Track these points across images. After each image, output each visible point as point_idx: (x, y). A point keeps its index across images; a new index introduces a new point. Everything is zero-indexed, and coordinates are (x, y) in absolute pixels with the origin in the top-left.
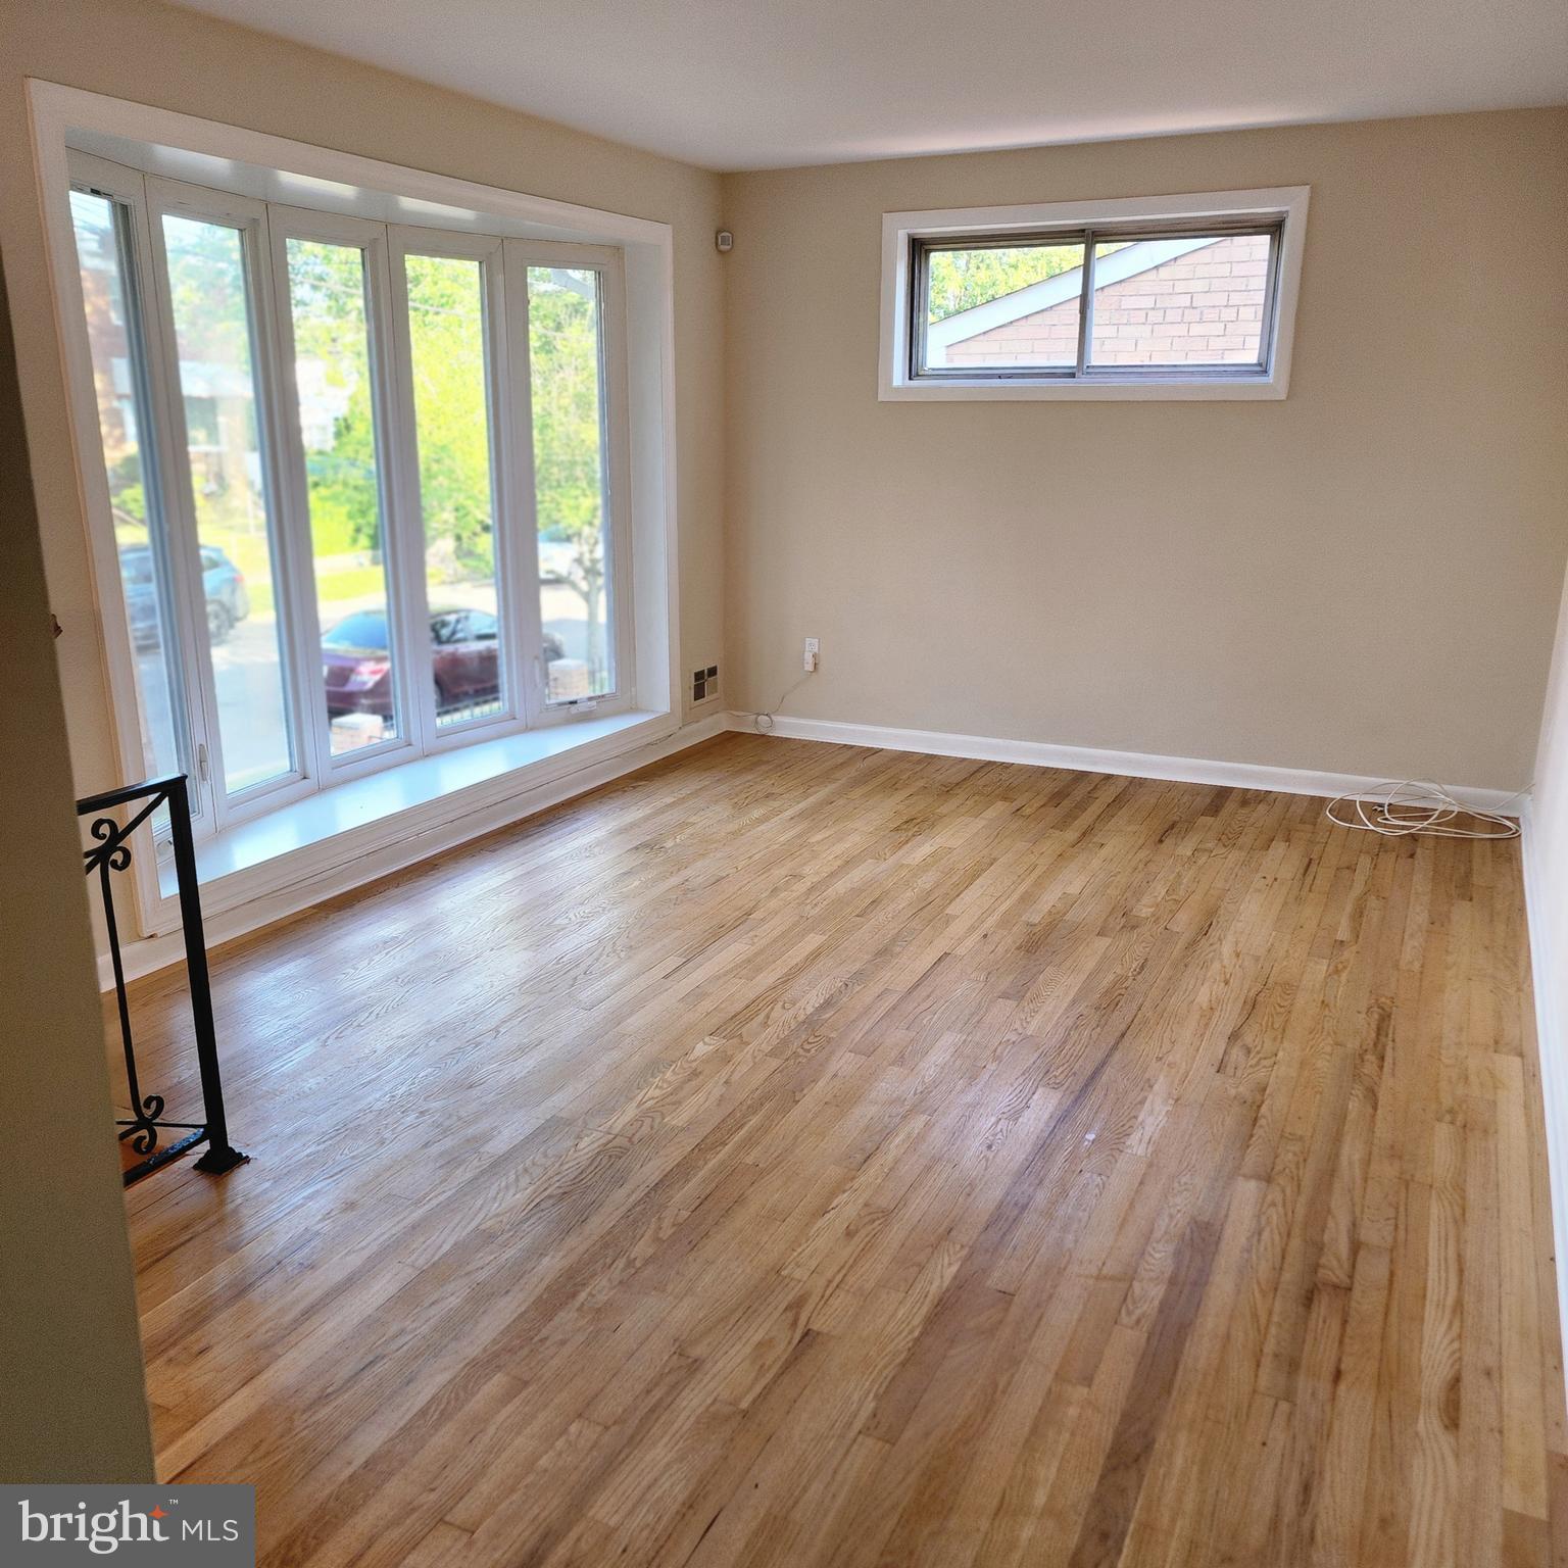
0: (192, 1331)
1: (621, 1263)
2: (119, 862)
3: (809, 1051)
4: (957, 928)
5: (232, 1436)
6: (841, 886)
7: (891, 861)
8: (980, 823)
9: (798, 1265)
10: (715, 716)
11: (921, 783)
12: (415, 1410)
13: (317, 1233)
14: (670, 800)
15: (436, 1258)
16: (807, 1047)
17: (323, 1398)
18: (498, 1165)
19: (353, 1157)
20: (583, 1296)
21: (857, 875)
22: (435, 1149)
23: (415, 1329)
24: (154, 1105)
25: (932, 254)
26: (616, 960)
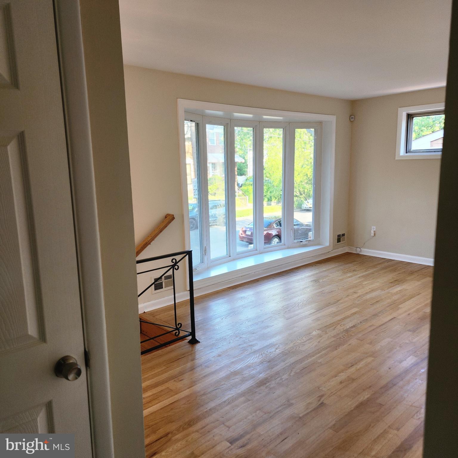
0: (180, 376)
1: (279, 379)
2: (176, 269)
3: (344, 337)
4: (400, 311)
5: (183, 398)
6: (368, 296)
7: (386, 291)
8: (419, 283)
9: (325, 387)
10: (343, 248)
11: (404, 270)
12: (223, 401)
13: (211, 360)
14: (324, 269)
15: (236, 370)
16: (344, 336)
17: (204, 394)
18: (255, 352)
19: (222, 345)
20: (268, 384)
21: (374, 294)
22: (241, 346)
23: (227, 384)
24: (180, 325)
25: (414, 118)
26: (298, 308)
